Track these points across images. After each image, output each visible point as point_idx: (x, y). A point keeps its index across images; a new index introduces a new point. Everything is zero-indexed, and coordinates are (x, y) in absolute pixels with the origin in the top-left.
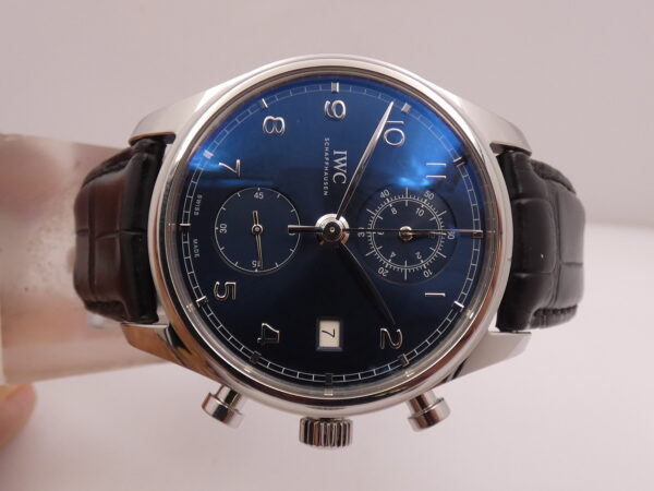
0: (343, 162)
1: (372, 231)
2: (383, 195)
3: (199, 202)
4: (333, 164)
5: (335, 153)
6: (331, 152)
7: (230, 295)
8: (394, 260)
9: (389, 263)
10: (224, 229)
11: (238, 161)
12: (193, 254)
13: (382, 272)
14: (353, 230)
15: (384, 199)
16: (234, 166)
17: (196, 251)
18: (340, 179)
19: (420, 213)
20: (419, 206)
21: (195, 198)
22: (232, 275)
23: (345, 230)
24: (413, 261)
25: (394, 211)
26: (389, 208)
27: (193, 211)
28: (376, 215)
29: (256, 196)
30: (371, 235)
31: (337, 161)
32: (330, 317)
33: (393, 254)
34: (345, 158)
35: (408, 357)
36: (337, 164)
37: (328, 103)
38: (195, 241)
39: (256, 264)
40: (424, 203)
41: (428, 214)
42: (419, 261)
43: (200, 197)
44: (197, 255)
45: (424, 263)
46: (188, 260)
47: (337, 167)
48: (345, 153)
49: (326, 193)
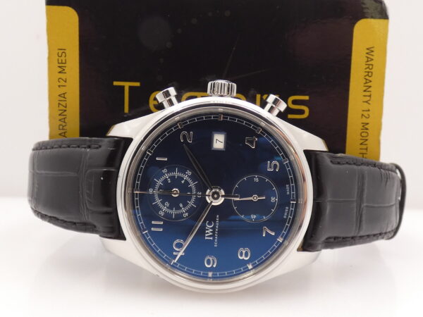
0: (208, 233)
2: (187, 214)
3: (286, 214)
4: (214, 232)
5: (212, 238)
6: (214, 239)
7: (271, 163)
8: (183, 179)
11: (264, 235)
12: (290, 187)
13: (189, 173)
14: (204, 195)
15: (186, 212)
16: (267, 233)
17: (288, 188)
18: (210, 224)
19: (167, 204)
20: (167, 208)
21: (287, 216)
22: (269, 175)
23: (209, 196)
24: (172, 178)
25: (181, 205)
26: (184, 207)
27: (289, 210)
28: (191, 203)
29: (255, 217)
30: (194, 193)
31: (211, 234)
32: (218, 151)
33: (183, 182)
35: (178, 127)
36: (211, 232)
37: (214, 266)
38: (288, 193)
39: (257, 180)
40: (165, 209)
41: (163, 203)
42: (169, 178)
43: (285, 217)
44: (287, 186)
45: (167, 176)
46: (292, 183)
47: (211, 230)
48: (206, 238)
49: (218, 216)
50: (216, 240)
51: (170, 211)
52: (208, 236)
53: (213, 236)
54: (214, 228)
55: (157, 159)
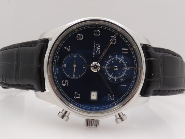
0: (99, 48)
1: (106, 67)
3: (58, 58)
5: (97, 45)
7: (67, 84)
8: (112, 75)
9: (111, 76)
10: (65, 65)
13: (109, 79)
14: (101, 67)
15: (110, 58)
17: (57, 71)
18: (98, 52)
19: (120, 62)
20: (120, 60)
22: (67, 79)
23: (99, 67)
24: (118, 76)
25: (113, 62)
26: (111, 61)
27: (57, 60)
28: (108, 63)
29: (74, 56)
30: (106, 68)
31: (97, 47)
32: (94, 90)
33: (112, 74)
34: (99, 47)
35: (116, 103)
36: (97, 48)
37: (95, 31)
38: (57, 69)
41: (122, 63)
43: (59, 56)
44: (58, 73)
45: (121, 77)
46: (55, 74)
47: (97, 49)
48: (100, 45)
49: (94, 56)
50: (94, 44)
51: (118, 59)
52: (99, 46)
55: (126, 86)
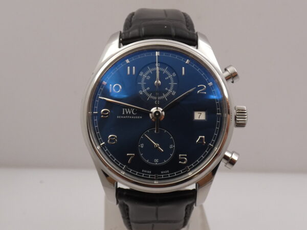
0: (127, 110)
1: (157, 98)
2: (141, 93)
3: (145, 171)
6: (123, 115)
7: (185, 157)
8: (169, 88)
9: (170, 91)
10: (156, 160)
11: (128, 154)
12: (167, 173)
13: (174, 93)
14: (157, 106)
15: (143, 93)
16: (130, 156)
17: (166, 172)
18: (134, 112)
19: (149, 78)
20: (146, 78)
21: (144, 173)
22: (176, 156)
23: (157, 109)
24: (169, 80)
25: (148, 88)
26: (147, 91)
27: (149, 174)
28: (150, 96)
29: (142, 147)
31: (127, 113)
32: (193, 116)
33: (166, 89)
37: (102, 116)
38: (162, 172)
39: (171, 147)
40: (145, 76)
41: (149, 74)
42: (169, 78)
43: (143, 171)
44: (168, 171)
45: (170, 76)
46: (170, 175)
47: (130, 113)
48: (124, 109)
49: (141, 117)
50: (122, 117)
52: (125, 110)
53: (125, 115)
54: (131, 115)
55: (183, 68)
